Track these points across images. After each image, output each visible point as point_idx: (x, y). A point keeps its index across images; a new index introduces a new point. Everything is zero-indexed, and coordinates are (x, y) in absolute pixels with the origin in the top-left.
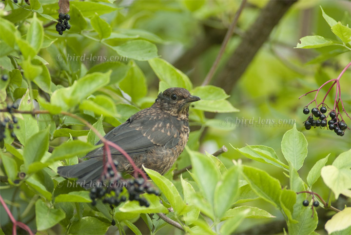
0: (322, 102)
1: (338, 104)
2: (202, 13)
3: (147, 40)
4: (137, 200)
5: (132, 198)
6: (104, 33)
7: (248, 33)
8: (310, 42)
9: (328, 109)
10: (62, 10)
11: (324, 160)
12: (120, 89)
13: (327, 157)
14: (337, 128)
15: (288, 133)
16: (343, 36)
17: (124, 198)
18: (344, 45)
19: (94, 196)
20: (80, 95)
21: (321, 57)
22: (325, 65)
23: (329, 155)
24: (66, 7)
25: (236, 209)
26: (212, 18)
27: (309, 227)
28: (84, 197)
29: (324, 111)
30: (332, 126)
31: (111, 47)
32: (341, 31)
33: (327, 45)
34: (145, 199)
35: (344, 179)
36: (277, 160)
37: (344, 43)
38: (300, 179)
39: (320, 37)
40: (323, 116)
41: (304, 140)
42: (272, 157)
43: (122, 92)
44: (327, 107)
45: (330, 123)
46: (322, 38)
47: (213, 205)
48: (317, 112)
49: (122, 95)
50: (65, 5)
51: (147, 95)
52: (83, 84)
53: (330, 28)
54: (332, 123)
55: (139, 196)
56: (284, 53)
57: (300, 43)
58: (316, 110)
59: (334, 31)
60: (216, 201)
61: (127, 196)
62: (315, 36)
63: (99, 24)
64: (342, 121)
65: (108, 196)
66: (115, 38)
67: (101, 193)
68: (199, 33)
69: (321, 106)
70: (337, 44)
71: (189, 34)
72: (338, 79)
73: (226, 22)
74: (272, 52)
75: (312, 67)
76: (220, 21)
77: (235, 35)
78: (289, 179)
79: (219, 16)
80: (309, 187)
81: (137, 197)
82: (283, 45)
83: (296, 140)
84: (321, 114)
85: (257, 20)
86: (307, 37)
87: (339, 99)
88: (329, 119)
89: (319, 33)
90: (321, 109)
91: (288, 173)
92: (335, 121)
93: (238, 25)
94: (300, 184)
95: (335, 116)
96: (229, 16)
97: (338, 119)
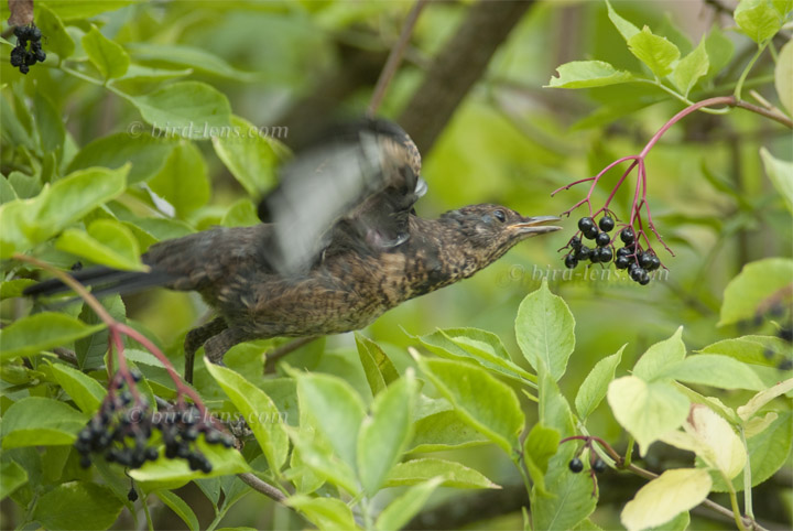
0: (603, 206)
1: (641, 212)
2: (333, 17)
3: (208, 82)
4: (182, 457)
5: (173, 452)
6: (112, 66)
7: (439, 60)
8: (578, 74)
9: (616, 223)
10: (16, 17)
11: (613, 360)
12: (148, 189)
13: (620, 352)
14: (634, 266)
15: (530, 298)
16: (654, 61)
17: (153, 453)
18: (657, 82)
19: (87, 447)
20: (58, 218)
21: (604, 112)
22: (613, 131)
23: (624, 347)
24: (26, 11)
25: (412, 465)
26: (357, 27)
27: (578, 508)
28: (66, 433)
29: (607, 227)
30: (624, 259)
31: (128, 97)
32: (650, 48)
33: (619, 81)
34: (202, 455)
35: (659, 409)
36: (507, 362)
37: (656, 78)
38: (562, 399)
39: (602, 63)
40: (605, 237)
41: (566, 314)
42: (496, 356)
43: (154, 196)
44: (613, 218)
45: (619, 253)
46: (608, 65)
47: (357, 470)
48: (592, 226)
49: (153, 205)
50: (24, 7)
51: (212, 203)
52: (65, 192)
53: (626, 42)
54: (624, 254)
55: (188, 448)
56: (521, 106)
57: (558, 76)
58: (588, 222)
59: (634, 50)
60: (361, 461)
61: (161, 448)
62: (591, 62)
63: (100, 49)
64: (650, 250)
65: (117, 447)
66: (138, 77)
67: (103, 440)
68: (327, 61)
69: (602, 214)
70: (640, 80)
71: (302, 65)
72: (642, 155)
73: (388, 37)
74: (492, 102)
75: (581, 137)
76: (375, 33)
77: (405, 65)
78: (536, 404)
79: (372, 23)
80: (582, 421)
81: (184, 452)
82: (516, 87)
83: (549, 314)
84: (601, 232)
85: (460, 32)
86: (574, 63)
87: (642, 202)
88: (619, 244)
89: (600, 56)
90: (601, 223)
91: (535, 392)
92: (632, 250)
93: (414, 42)
94: (562, 410)
95: (632, 238)
96: (396, 22)
97: (639, 247)
